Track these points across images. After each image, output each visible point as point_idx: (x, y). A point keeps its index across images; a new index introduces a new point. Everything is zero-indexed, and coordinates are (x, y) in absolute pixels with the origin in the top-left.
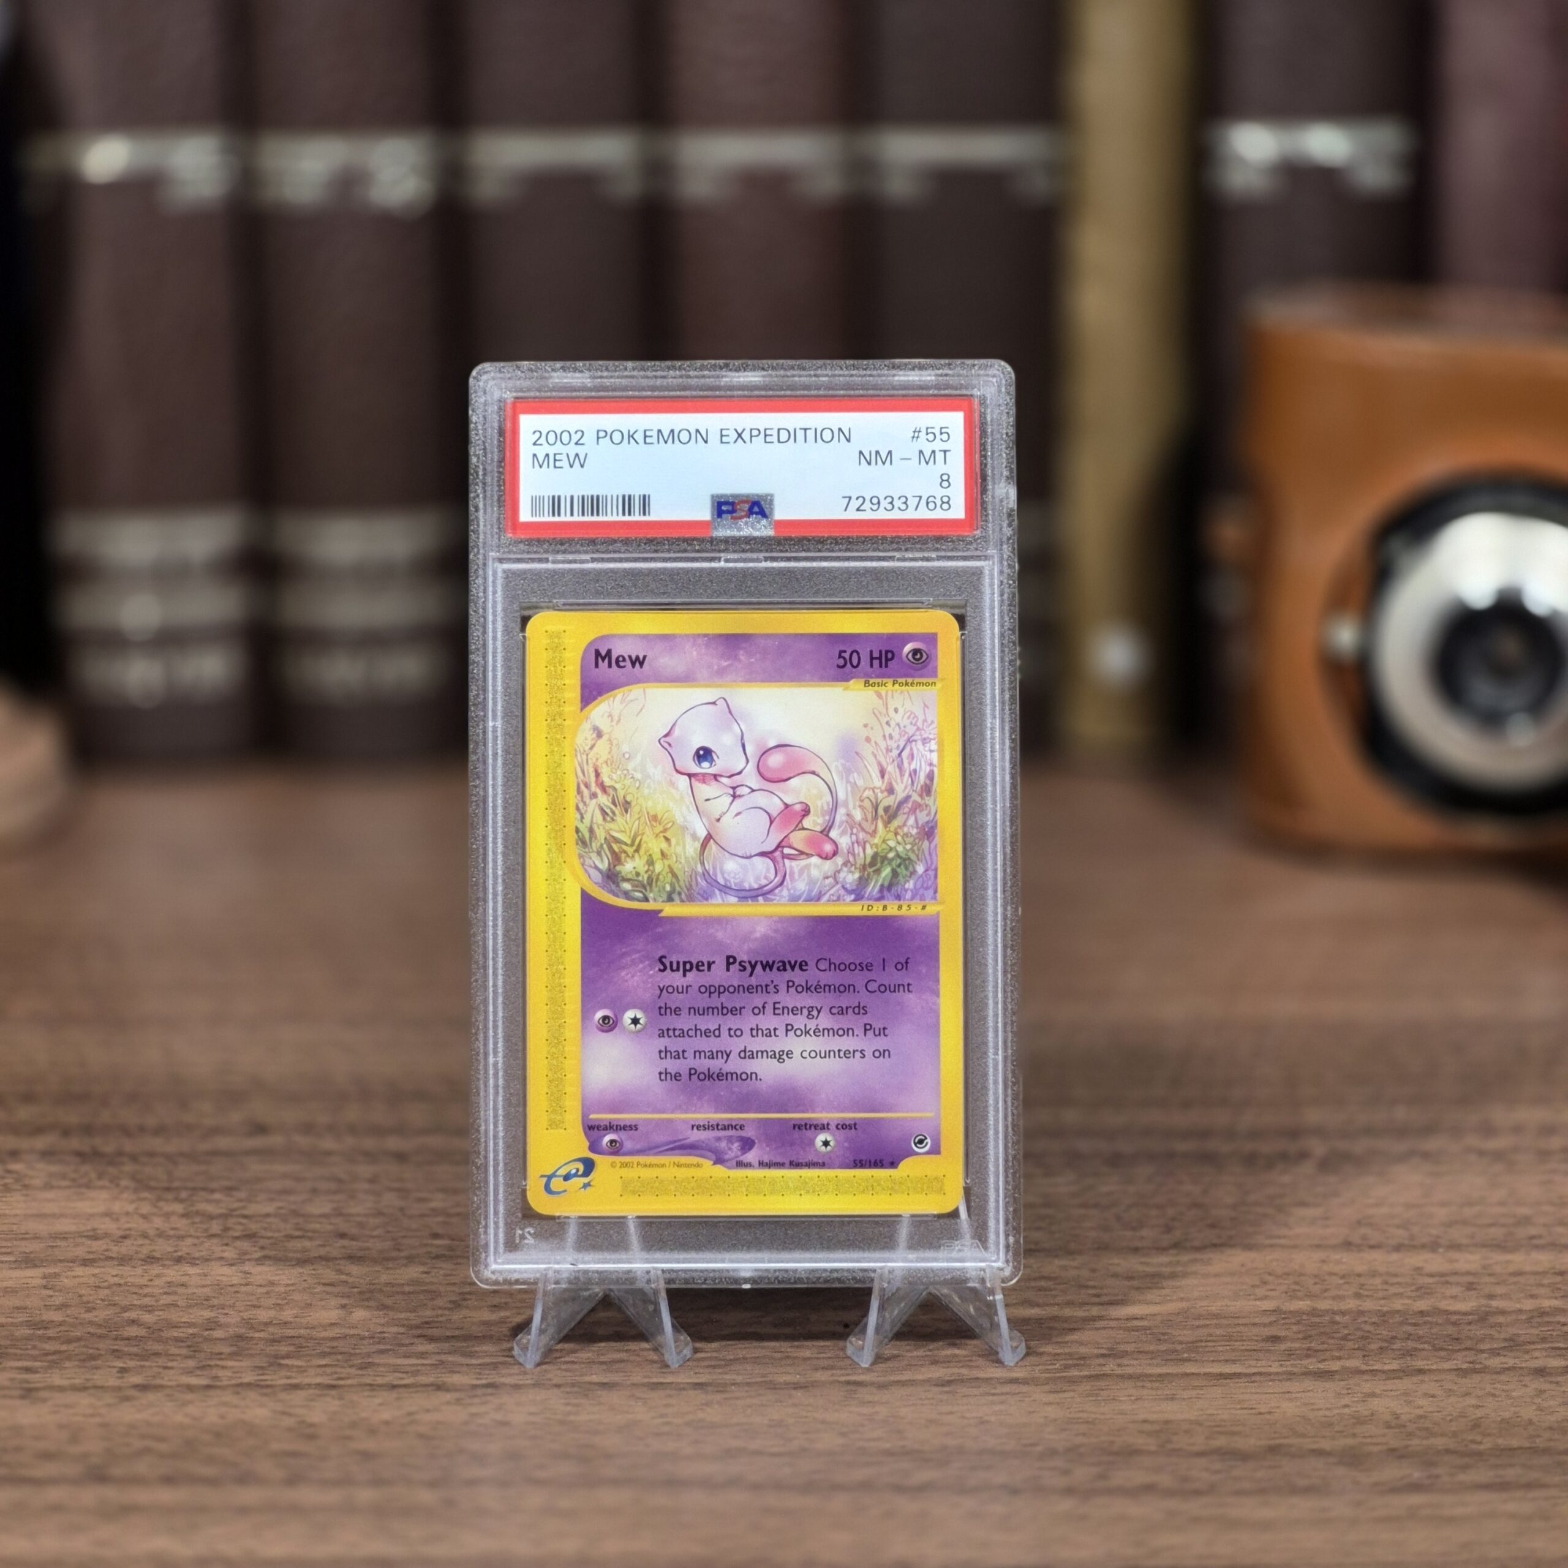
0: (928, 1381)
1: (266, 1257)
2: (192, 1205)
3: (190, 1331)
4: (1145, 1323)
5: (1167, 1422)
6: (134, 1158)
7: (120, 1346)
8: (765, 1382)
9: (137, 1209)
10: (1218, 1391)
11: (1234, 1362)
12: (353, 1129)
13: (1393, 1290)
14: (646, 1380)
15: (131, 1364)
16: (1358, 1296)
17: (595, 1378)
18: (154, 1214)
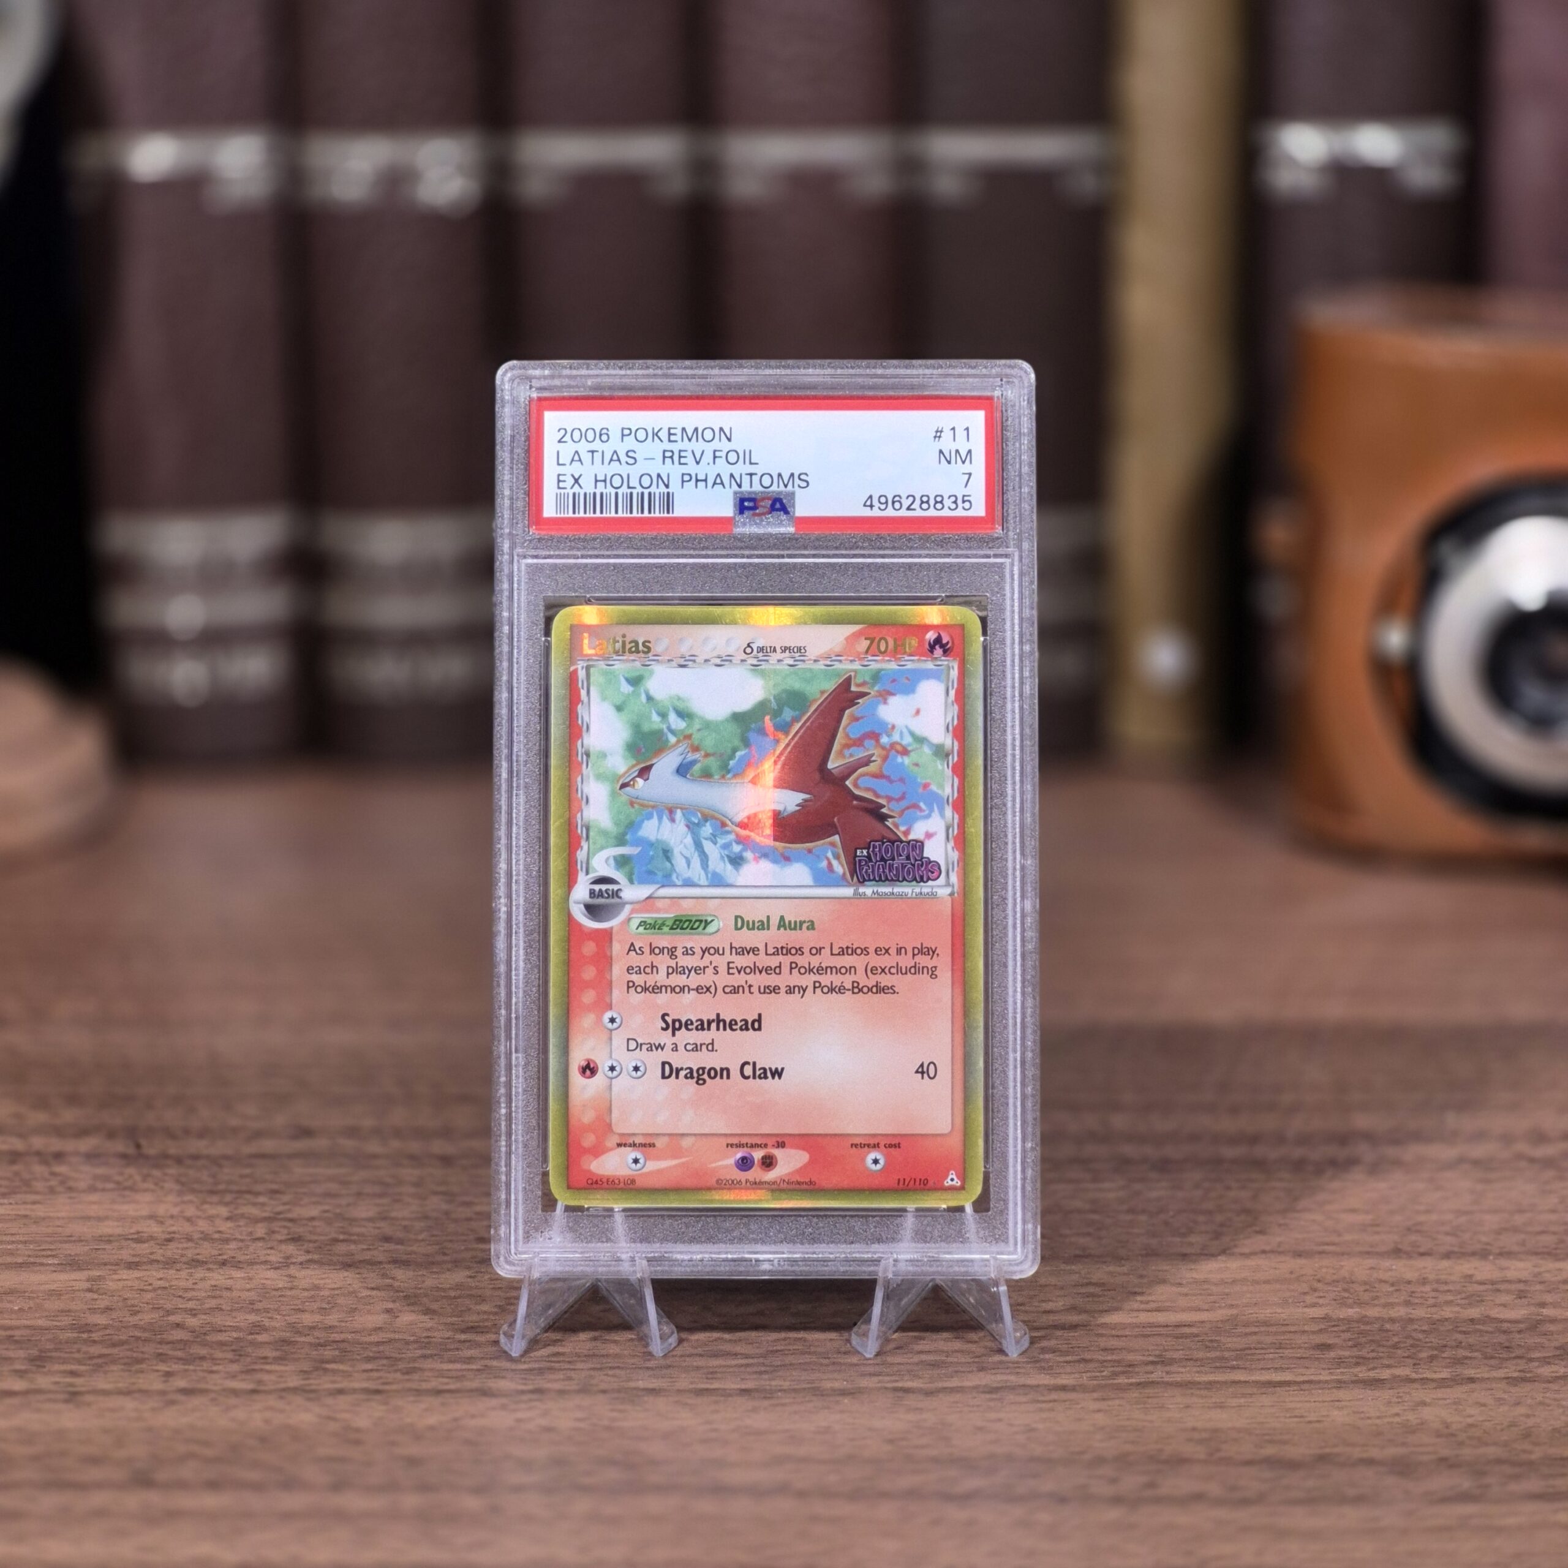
0: (976, 1387)
1: (310, 1261)
2: (236, 1208)
3: (235, 1335)
4: (1194, 1330)
5: (1216, 1431)
6: (179, 1161)
7: (165, 1349)
8: (813, 1388)
9: (182, 1212)
10: (1266, 1400)
11: (1281, 1369)
12: (398, 1133)
13: (1443, 1298)
14: (691, 1386)
15: (176, 1367)
16: (1407, 1303)
17: (641, 1384)
18: (199, 1217)
